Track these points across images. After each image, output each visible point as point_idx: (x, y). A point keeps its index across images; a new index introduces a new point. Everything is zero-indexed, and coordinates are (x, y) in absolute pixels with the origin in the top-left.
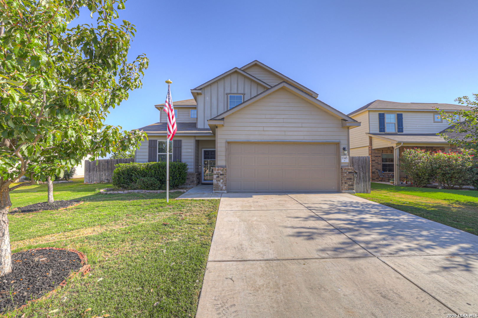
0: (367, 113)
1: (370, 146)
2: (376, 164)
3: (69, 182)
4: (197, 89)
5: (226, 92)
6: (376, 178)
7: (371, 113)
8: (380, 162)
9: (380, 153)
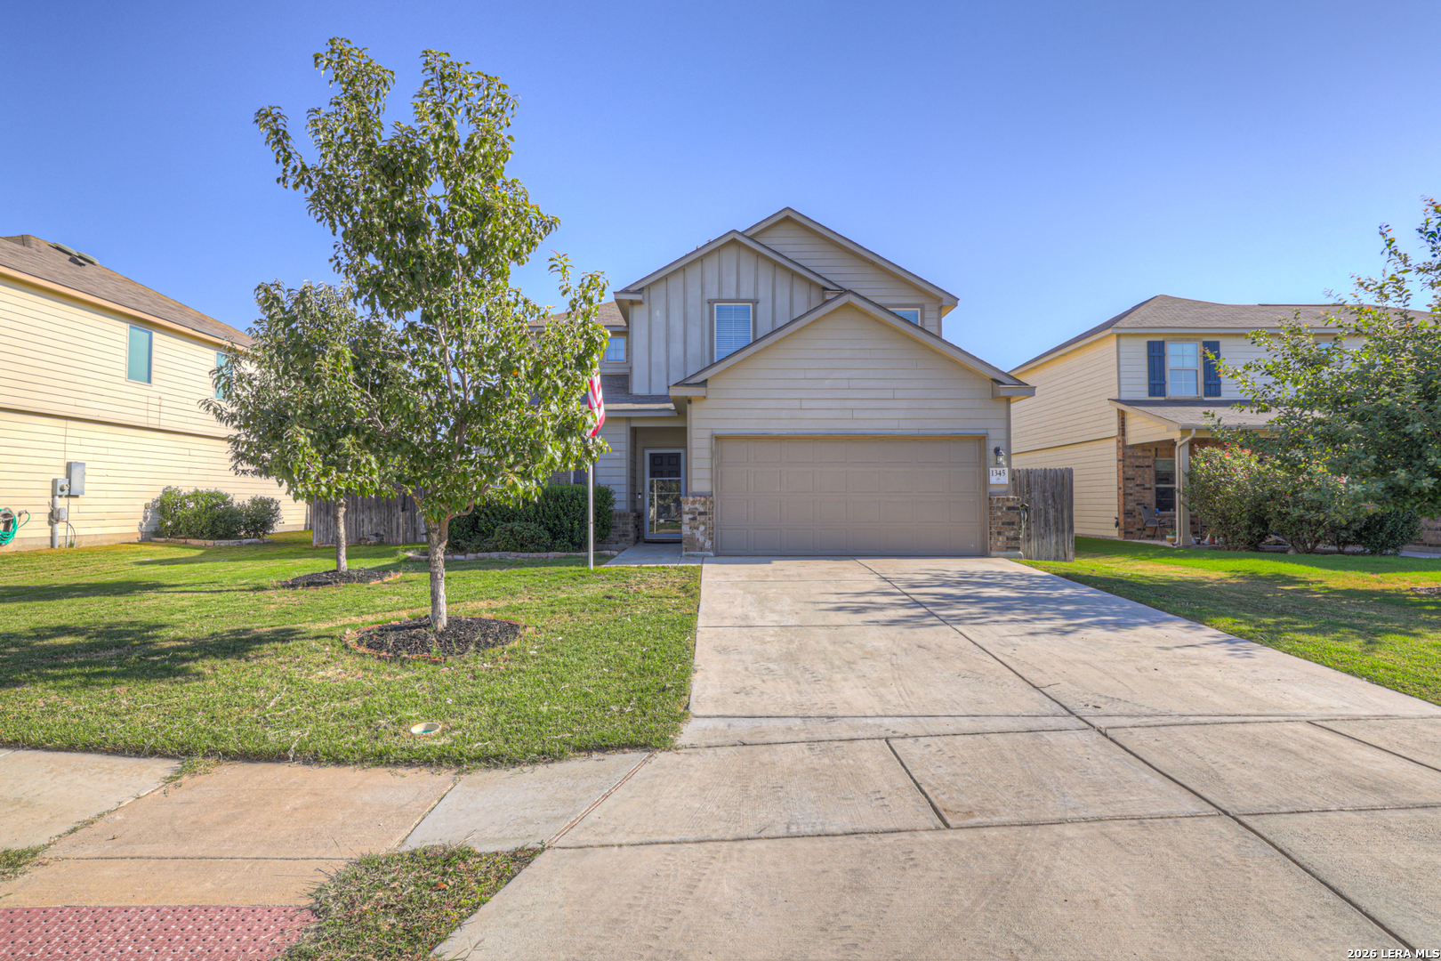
0: (1113, 342)
1: (1120, 438)
2: (1137, 488)
3: (264, 543)
4: (631, 289)
5: (707, 297)
6: (1139, 530)
7: (1123, 341)
8: (1151, 484)
9: (1149, 457)
